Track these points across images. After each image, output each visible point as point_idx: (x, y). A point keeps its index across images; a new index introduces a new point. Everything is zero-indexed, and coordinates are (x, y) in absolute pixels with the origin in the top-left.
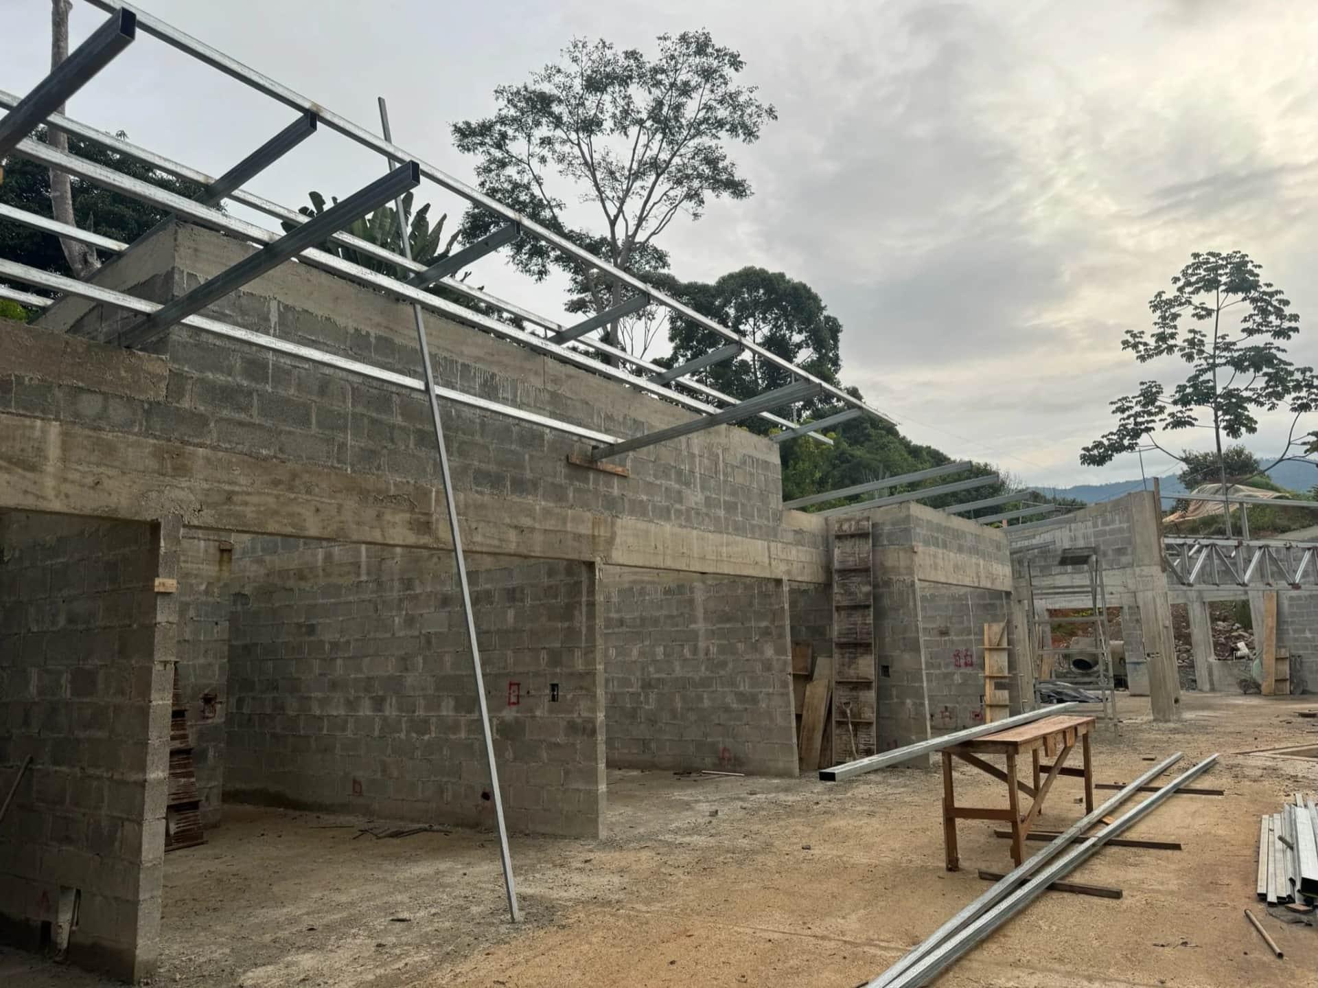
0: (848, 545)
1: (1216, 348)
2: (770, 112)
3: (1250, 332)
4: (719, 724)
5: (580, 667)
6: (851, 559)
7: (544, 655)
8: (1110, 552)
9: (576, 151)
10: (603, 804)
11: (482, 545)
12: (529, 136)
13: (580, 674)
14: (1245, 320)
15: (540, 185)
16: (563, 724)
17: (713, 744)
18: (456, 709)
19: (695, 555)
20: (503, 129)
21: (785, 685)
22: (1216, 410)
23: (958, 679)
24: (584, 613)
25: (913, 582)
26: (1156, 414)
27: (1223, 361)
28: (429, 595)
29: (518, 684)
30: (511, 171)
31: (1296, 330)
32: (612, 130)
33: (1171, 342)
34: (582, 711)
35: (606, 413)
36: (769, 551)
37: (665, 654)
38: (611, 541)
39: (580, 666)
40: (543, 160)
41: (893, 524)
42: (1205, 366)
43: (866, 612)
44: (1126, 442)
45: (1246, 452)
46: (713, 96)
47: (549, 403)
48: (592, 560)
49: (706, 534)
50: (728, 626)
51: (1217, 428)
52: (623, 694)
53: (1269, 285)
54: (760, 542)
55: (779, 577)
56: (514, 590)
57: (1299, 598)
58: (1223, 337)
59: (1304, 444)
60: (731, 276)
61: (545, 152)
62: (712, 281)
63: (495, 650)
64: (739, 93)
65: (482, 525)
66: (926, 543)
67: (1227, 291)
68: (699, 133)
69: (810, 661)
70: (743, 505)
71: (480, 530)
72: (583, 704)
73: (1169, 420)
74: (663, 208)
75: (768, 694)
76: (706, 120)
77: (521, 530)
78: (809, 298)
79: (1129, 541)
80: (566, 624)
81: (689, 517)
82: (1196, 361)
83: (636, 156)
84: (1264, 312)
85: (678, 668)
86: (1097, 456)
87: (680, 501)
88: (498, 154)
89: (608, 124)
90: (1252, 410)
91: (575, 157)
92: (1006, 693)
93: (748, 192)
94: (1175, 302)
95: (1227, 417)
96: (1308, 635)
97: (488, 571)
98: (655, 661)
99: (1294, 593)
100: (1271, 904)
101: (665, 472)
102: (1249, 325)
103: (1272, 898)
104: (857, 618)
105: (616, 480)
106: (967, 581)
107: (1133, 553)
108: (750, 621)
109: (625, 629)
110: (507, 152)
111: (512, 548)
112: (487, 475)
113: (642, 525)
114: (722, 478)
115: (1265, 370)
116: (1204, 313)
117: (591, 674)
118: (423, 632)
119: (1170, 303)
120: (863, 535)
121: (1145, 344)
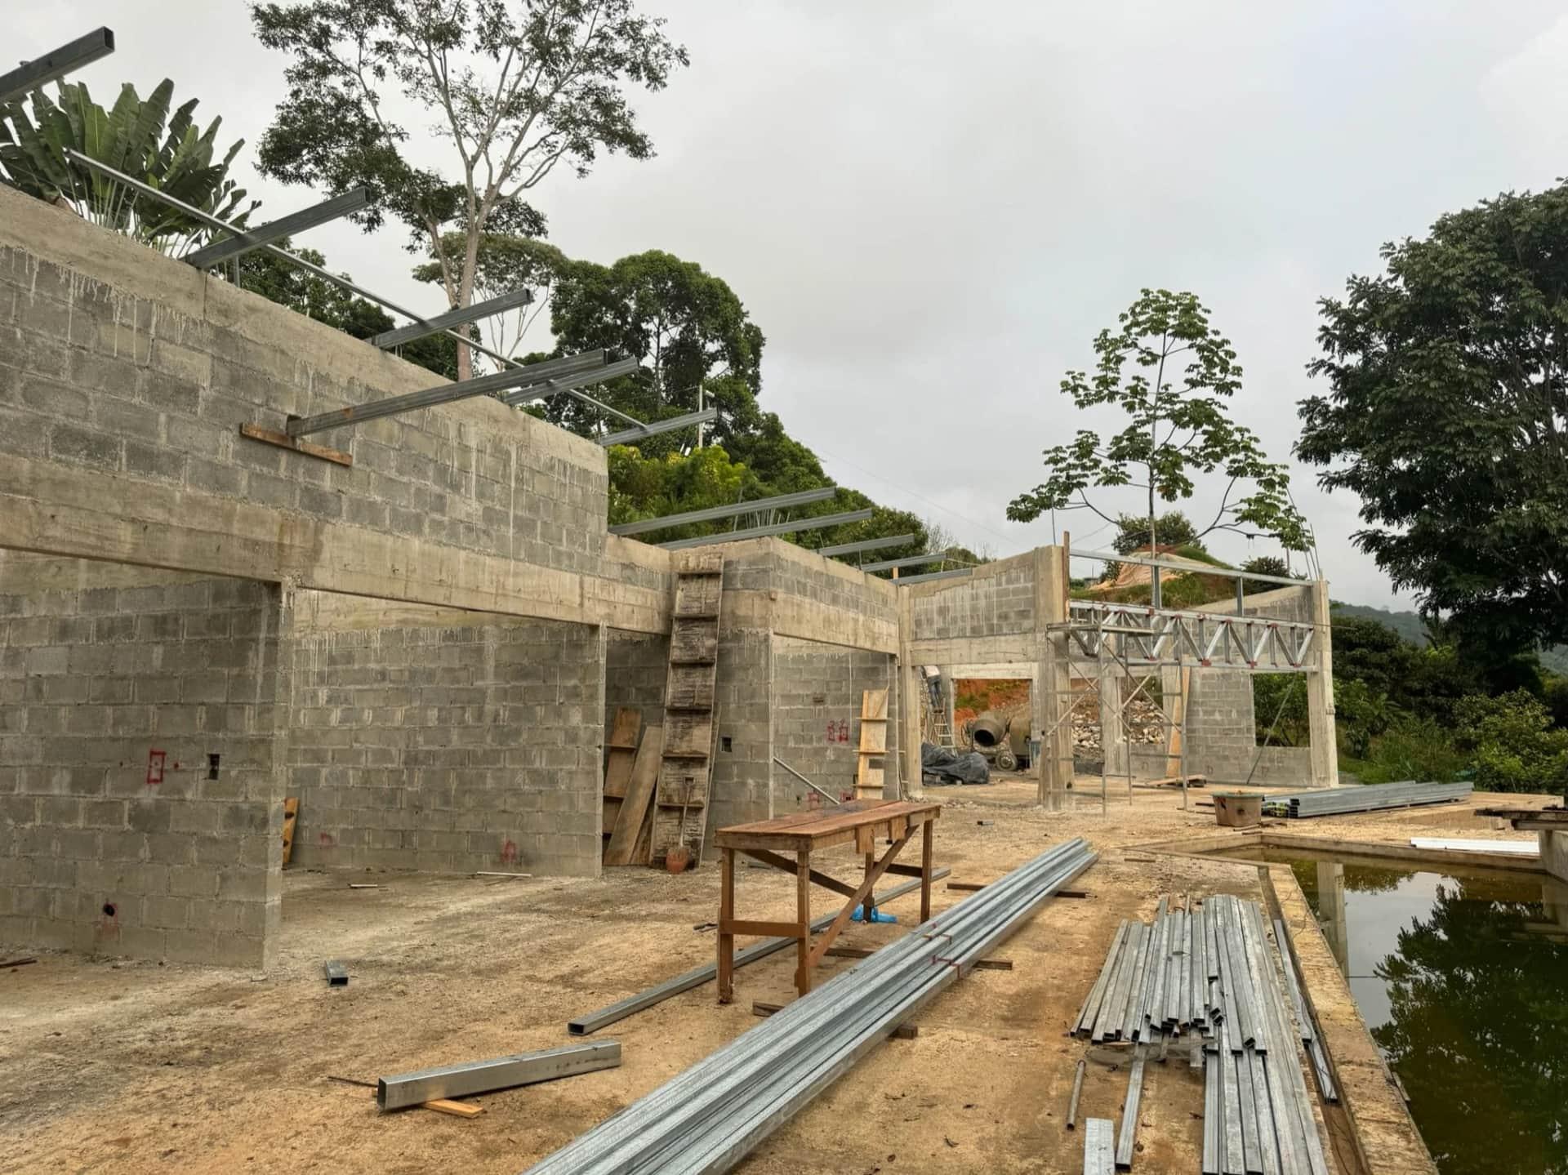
0: (694, 586)
1: (1159, 399)
2: (681, 54)
3: (1193, 384)
4: (504, 811)
5: (252, 732)
6: (696, 604)
7: (201, 715)
8: (1012, 615)
9: (426, 66)
10: (273, 921)
11: (63, 542)
12: (361, 37)
13: (252, 742)
14: (1189, 370)
15: (375, 104)
16: (223, 811)
17: (495, 837)
18: (74, 785)
19: (462, 584)
20: (324, 22)
21: (592, 760)
22: (1151, 468)
23: (830, 755)
24: (261, 655)
25: (767, 636)
26: (1090, 468)
27: (1163, 413)
28: (42, 621)
29: (163, 754)
30: (335, 81)
31: (1238, 385)
32: (478, 48)
33: (1113, 388)
34: (251, 792)
35: (317, 373)
36: (582, 588)
37: (439, 718)
38: (314, 554)
39: (251, 730)
40: (380, 72)
41: (750, 564)
42: (1144, 418)
43: (708, 671)
44: (1056, 497)
45: (1184, 519)
46: (608, 22)
47: (212, 343)
48: (277, 579)
49: (482, 558)
50: (524, 683)
51: (1151, 489)
52: (378, 771)
53: (1216, 333)
54: (568, 575)
55: (594, 622)
56: (164, 618)
57: (1212, 676)
58: (1166, 387)
59: (1236, 511)
60: (633, 260)
61: (382, 61)
62: (608, 263)
63: (132, 703)
64: (642, 23)
65: (64, 511)
66: (789, 590)
67: (1175, 335)
68: (590, 67)
69: (637, 731)
70: (545, 523)
71: (59, 519)
72: (253, 783)
73: (1103, 475)
74: (540, 155)
75: (570, 773)
76: (600, 52)
77: (144, 526)
78: (726, 300)
79: (1033, 603)
80: (235, 671)
81: (455, 532)
82: (1137, 412)
83: (506, 83)
84: (1210, 364)
85: (455, 738)
86: (1023, 511)
87: (441, 509)
88: (317, 56)
89: (471, 39)
90: (1188, 471)
91: (425, 75)
92: (881, 772)
93: (650, 152)
94: (1122, 342)
95: (1163, 477)
96: (1217, 717)
97: (130, 589)
98: (424, 728)
99: (1206, 670)
100: (1095, 1042)
101: (417, 465)
102: (1193, 375)
103: (1098, 1035)
104: (697, 677)
105: (328, 468)
106: (841, 640)
107: (1036, 617)
108: (555, 676)
109: (387, 685)
110: (329, 53)
111: (125, 550)
112: (81, 437)
113: (369, 536)
114: (513, 484)
115: (1205, 427)
116: (1149, 358)
117: (264, 742)
118: (32, 674)
119: (1116, 343)
120: (712, 575)
121: (1085, 388)
